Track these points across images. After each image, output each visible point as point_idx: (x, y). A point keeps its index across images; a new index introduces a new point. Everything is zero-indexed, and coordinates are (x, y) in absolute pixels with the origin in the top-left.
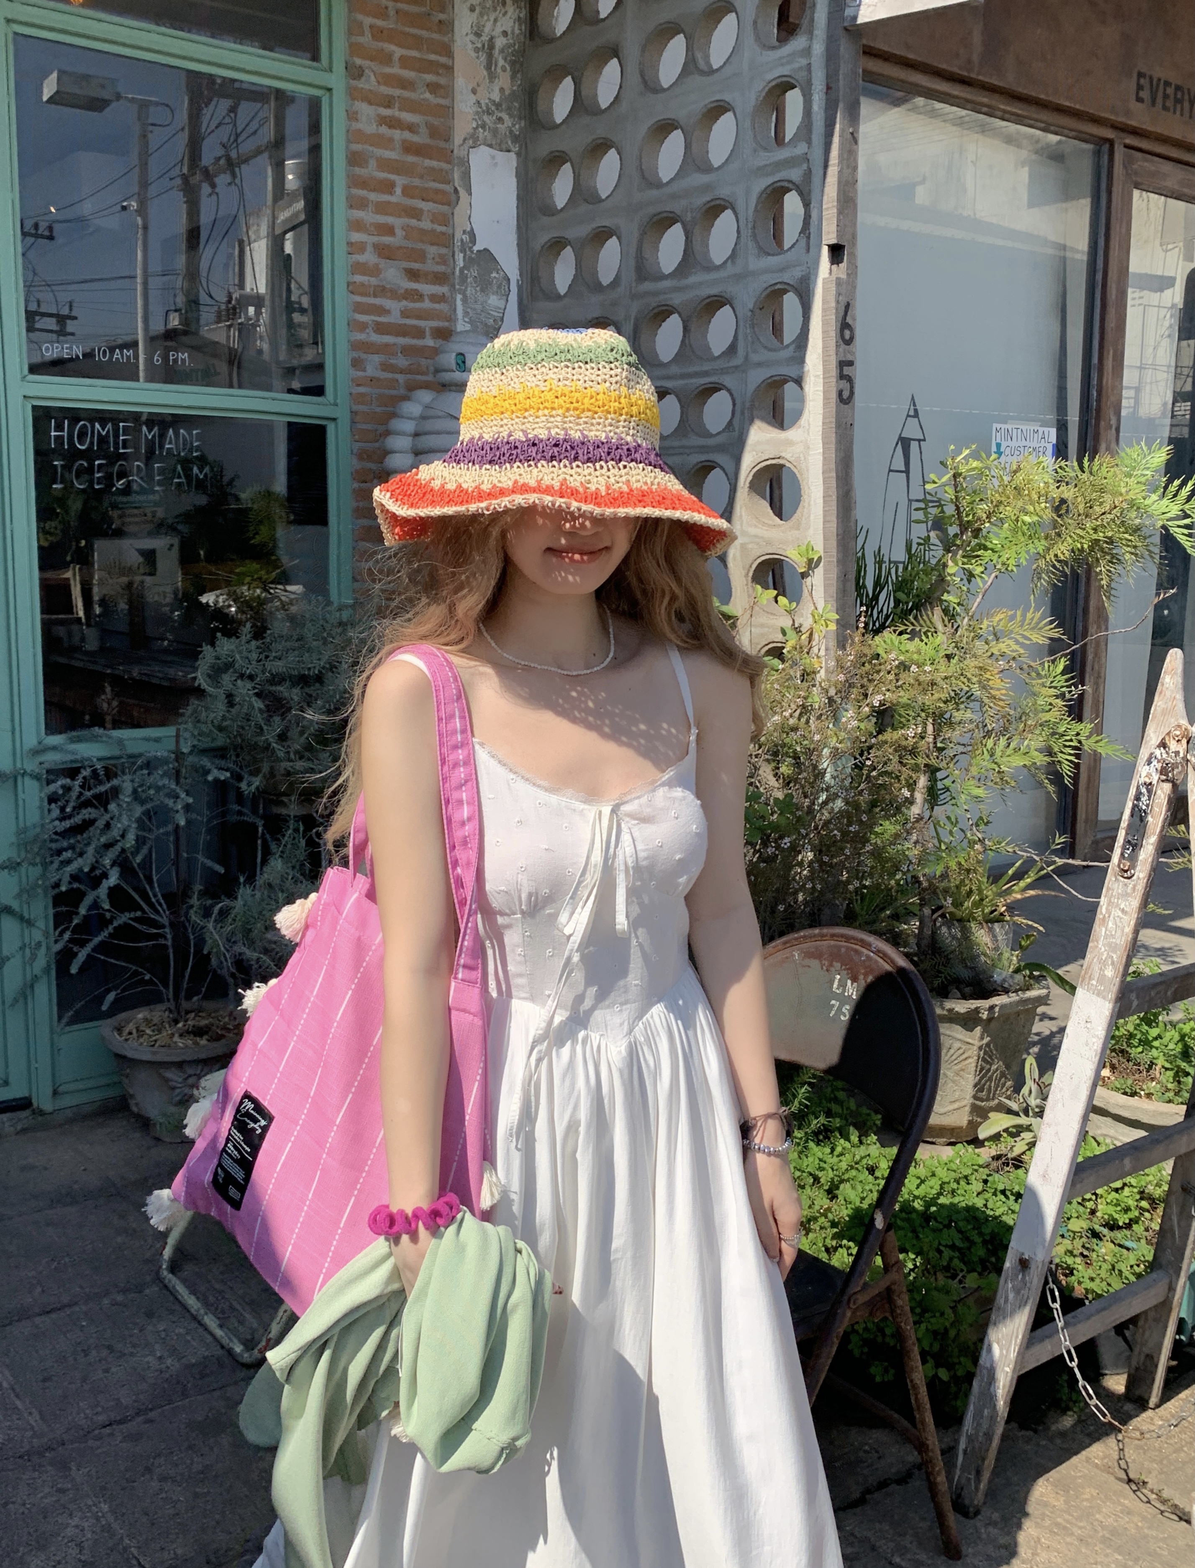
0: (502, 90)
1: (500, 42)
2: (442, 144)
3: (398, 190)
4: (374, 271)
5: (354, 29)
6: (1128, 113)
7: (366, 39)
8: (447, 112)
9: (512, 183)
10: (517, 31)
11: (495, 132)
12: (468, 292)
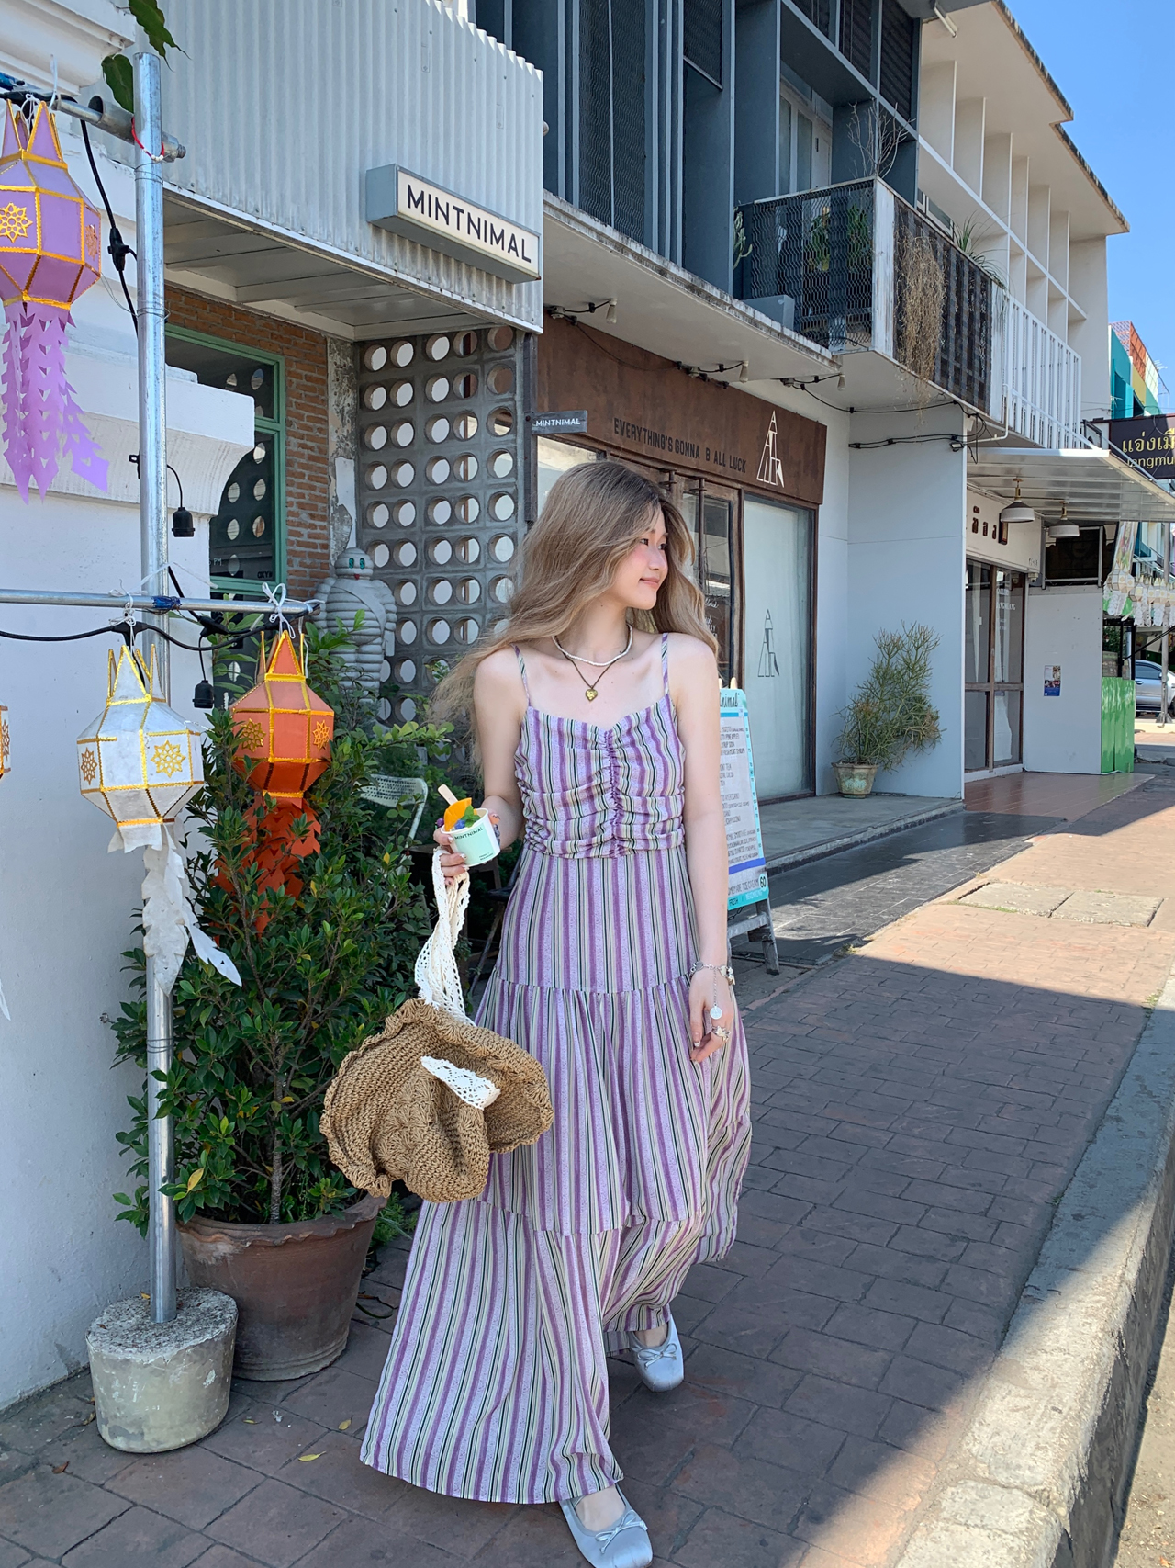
0: (348, 431)
1: (347, 409)
2: (323, 456)
3: (306, 478)
5: (288, 404)
6: (611, 439)
7: (293, 409)
8: (326, 441)
9: (353, 474)
10: (354, 404)
11: (345, 450)
12: (335, 525)
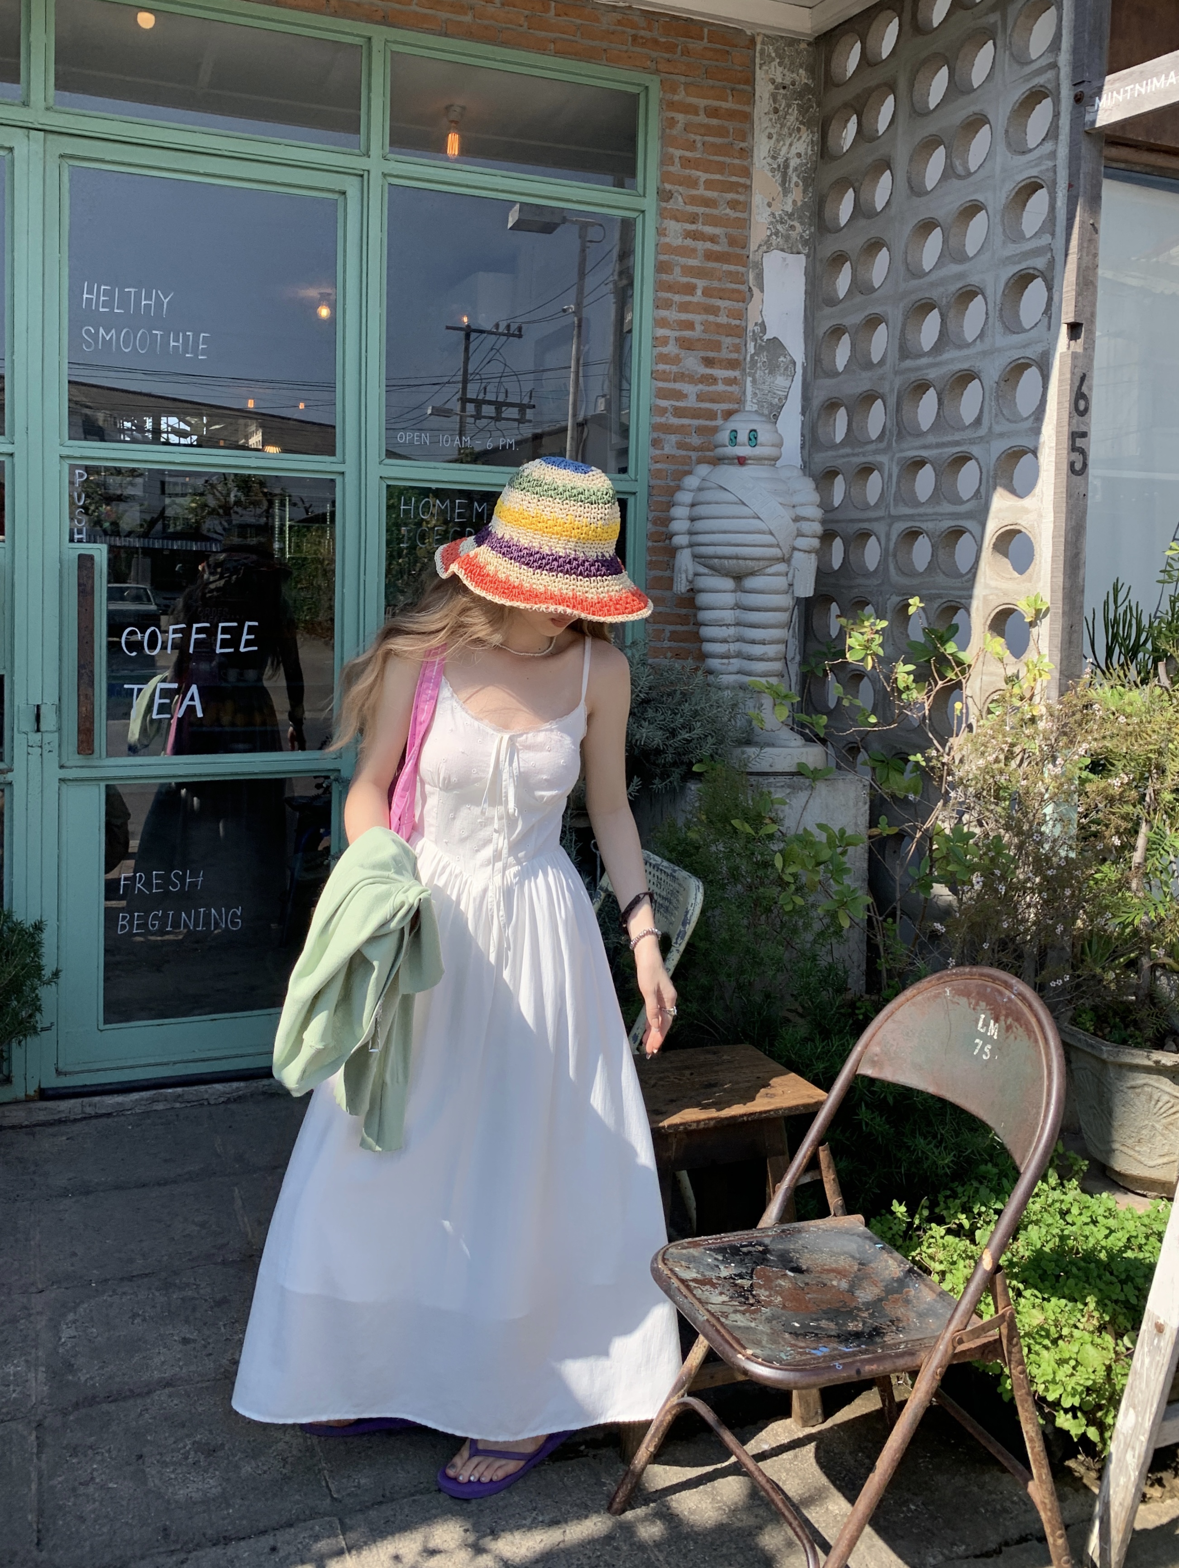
0: (794, 202)
1: (794, 162)
2: (739, 251)
3: (699, 292)
4: (676, 360)
5: (666, 160)
7: (676, 168)
8: (744, 224)
9: (803, 279)
10: (810, 152)
11: (787, 238)
12: (757, 376)
